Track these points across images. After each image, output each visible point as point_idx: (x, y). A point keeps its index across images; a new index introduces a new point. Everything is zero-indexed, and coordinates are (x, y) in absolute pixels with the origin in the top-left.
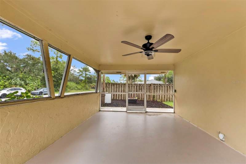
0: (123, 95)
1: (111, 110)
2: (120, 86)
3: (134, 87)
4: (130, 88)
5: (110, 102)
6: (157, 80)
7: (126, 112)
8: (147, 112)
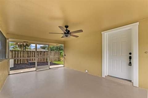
0: (22, 60)
1: (22, 72)
2: (19, 53)
3: (33, 54)
4: (29, 54)
5: (13, 67)
6: (42, 48)
7: (36, 71)
8: (50, 68)
